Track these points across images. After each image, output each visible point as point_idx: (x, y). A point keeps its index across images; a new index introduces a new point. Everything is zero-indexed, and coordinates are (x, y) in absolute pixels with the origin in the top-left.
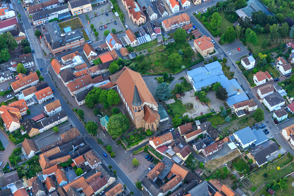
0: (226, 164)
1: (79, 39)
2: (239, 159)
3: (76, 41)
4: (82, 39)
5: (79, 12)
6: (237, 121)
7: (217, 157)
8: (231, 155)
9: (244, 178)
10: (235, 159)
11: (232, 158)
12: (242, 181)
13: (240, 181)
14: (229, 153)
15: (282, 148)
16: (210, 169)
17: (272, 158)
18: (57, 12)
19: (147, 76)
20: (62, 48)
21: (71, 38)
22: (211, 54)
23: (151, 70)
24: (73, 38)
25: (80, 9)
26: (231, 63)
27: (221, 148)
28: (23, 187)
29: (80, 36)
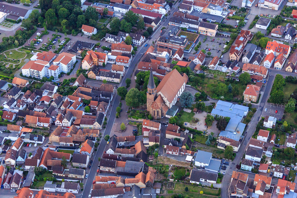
0: (172, 166)
1: (180, 44)
2: (184, 169)
3: (177, 44)
4: (182, 45)
5: (204, 32)
6: (214, 149)
7: (172, 158)
8: (182, 163)
9: (173, 182)
10: (182, 167)
11: (180, 166)
12: (169, 183)
13: (169, 182)
14: (182, 161)
15: (221, 184)
16: (159, 161)
17: (206, 184)
18: (189, 24)
19: (195, 89)
20: (166, 44)
21: (174, 40)
22: (252, 102)
23: (201, 88)
24: (176, 40)
25: (206, 30)
26: (259, 116)
27: (181, 155)
28: (50, 97)
29: (181, 43)
